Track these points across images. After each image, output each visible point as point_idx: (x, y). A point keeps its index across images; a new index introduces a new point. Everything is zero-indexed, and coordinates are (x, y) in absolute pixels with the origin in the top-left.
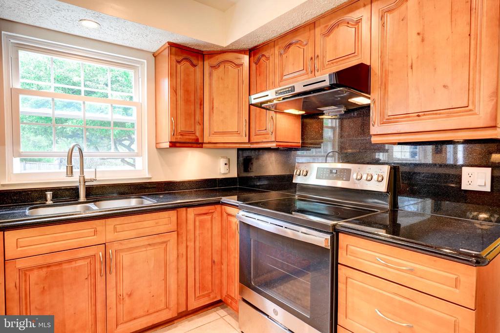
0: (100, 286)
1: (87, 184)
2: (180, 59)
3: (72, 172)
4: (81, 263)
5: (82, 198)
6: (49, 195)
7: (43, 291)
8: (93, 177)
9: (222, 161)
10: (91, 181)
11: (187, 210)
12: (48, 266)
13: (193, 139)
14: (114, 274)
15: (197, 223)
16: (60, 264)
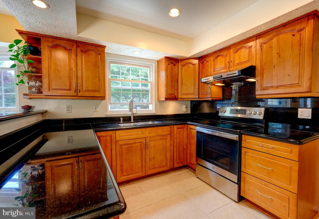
0: (144, 154)
1: (134, 115)
2: (169, 63)
4: (138, 144)
5: (132, 121)
6: (122, 119)
7: (126, 153)
8: (136, 112)
9: (184, 106)
10: (135, 114)
11: (174, 126)
12: (128, 144)
13: (174, 97)
14: (148, 150)
15: (178, 132)
16: (131, 144)
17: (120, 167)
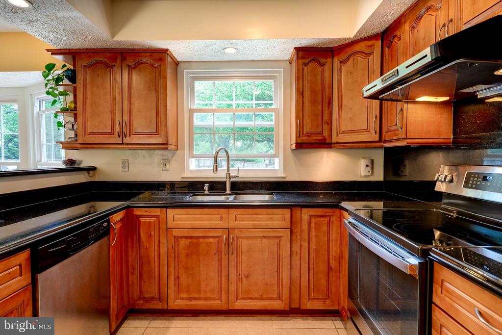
0: (224, 263)
1: (232, 180)
2: (306, 61)
3: (217, 170)
4: (211, 240)
5: (228, 191)
6: (206, 187)
7: (188, 255)
8: (236, 174)
9: (363, 163)
10: (236, 177)
11: (301, 210)
12: (191, 238)
13: (319, 140)
14: (234, 255)
15: (313, 225)
16: (198, 238)
17: (175, 279)
